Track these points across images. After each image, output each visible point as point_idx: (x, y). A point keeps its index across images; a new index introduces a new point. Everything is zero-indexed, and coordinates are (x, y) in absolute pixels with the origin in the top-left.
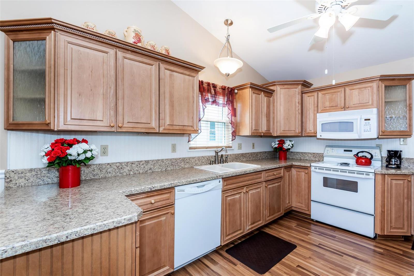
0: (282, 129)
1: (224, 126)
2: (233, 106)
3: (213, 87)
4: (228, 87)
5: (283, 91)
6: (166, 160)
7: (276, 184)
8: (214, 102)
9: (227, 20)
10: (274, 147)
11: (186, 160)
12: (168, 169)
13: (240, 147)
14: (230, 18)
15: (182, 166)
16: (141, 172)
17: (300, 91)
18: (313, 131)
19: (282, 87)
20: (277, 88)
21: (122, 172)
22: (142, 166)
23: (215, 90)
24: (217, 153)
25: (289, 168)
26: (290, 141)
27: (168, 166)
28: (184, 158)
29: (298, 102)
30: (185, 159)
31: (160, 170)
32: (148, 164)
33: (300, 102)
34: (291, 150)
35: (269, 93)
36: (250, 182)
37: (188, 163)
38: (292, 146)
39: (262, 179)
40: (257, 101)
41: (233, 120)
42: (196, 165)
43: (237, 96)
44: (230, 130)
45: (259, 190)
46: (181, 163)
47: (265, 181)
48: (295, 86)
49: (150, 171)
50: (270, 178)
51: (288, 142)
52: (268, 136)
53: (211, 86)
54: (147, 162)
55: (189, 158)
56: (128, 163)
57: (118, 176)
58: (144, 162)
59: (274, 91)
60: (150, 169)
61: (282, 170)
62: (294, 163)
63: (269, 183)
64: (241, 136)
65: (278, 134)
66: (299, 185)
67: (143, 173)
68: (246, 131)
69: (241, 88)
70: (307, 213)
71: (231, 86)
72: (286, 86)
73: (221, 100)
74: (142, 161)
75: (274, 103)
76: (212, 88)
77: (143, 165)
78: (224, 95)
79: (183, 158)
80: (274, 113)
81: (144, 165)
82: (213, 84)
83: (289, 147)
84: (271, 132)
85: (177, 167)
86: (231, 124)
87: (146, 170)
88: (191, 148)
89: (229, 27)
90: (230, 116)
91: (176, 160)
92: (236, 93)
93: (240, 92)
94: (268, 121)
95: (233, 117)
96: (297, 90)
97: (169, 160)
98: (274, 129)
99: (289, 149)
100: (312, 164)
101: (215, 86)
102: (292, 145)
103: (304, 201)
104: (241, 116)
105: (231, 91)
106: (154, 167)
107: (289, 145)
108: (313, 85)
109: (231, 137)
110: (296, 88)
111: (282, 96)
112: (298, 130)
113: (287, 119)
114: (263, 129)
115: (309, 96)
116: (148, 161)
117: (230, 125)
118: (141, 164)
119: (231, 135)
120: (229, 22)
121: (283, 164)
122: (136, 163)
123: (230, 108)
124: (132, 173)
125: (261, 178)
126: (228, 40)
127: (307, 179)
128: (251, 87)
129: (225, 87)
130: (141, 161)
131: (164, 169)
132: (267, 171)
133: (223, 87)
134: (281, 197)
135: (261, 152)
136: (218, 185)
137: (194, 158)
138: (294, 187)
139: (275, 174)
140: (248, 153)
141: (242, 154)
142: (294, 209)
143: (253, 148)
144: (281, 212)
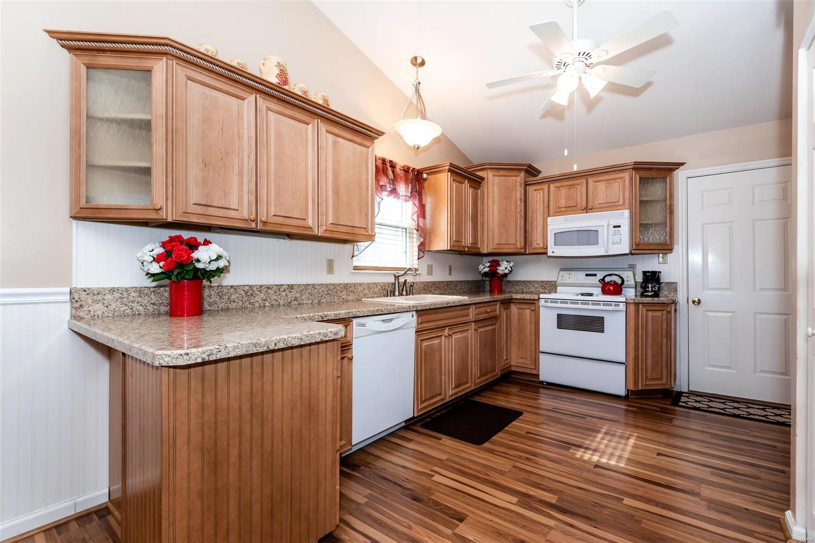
0: (496, 242)
1: (404, 234)
2: (420, 200)
3: (391, 166)
4: (414, 169)
5: (497, 179)
6: (320, 286)
7: (490, 328)
8: (394, 191)
9: (416, 58)
10: (482, 272)
11: (350, 287)
12: (322, 301)
13: (430, 271)
15: (344, 297)
16: (282, 302)
17: (523, 182)
18: (541, 245)
19: (496, 173)
20: (488, 175)
21: (252, 301)
22: (284, 294)
23: (393, 172)
24: (397, 277)
25: (507, 303)
26: (507, 261)
27: (322, 296)
28: (347, 284)
29: (521, 199)
30: (348, 286)
31: (310, 302)
32: (292, 291)
33: (523, 200)
34: (509, 278)
35: (477, 182)
36: (453, 320)
37: (352, 292)
38: (510, 270)
39: (471, 317)
40: (459, 194)
41: (421, 224)
42: (365, 296)
43: (426, 184)
44: (415, 240)
45: (466, 334)
46: (342, 292)
47: (474, 322)
48: (515, 173)
49: (295, 302)
50: (481, 317)
51: (505, 263)
52: (475, 253)
53: (388, 165)
54: (291, 287)
55: (355, 285)
56: (261, 286)
57: (247, 307)
58: (286, 287)
59: (483, 179)
60: (296, 299)
61: (498, 305)
62: (514, 296)
63: (479, 325)
64: (432, 251)
65: (490, 250)
66: (521, 331)
67: (284, 305)
68: (442, 242)
69: (433, 170)
70: (534, 372)
71: (418, 168)
72: (502, 173)
73: (402, 188)
74: (284, 285)
75: (483, 199)
76: (389, 168)
77: (284, 291)
78: (406, 182)
79: (344, 284)
80: (483, 215)
81: (287, 292)
82: (391, 161)
83: (507, 271)
84: (479, 246)
85: (336, 298)
86: (417, 230)
87: (289, 300)
88: (356, 268)
90: (415, 217)
91: (334, 287)
92: (426, 180)
93: (432, 177)
94: (475, 227)
95: (421, 220)
96: (518, 179)
97: (324, 286)
98: (483, 241)
99: (506, 275)
100: (541, 296)
101: (393, 166)
102: (511, 268)
103: (529, 354)
104: (434, 218)
105: (418, 174)
106: (301, 296)
107: (506, 268)
108: (541, 172)
109: (416, 253)
110: (517, 176)
111: (496, 188)
112: (520, 244)
113: (504, 226)
114: (468, 240)
115: (535, 190)
116: (292, 285)
117: (415, 231)
118: (281, 290)
119: (416, 249)
120: (419, 61)
121: (497, 297)
122: (274, 288)
123: (417, 204)
124: (267, 304)
125: (468, 315)
126: (417, 91)
127: (533, 319)
128: (450, 170)
129: (409, 168)
130: (281, 285)
131: (317, 301)
132: (478, 306)
133: (406, 168)
134: (497, 348)
135: (462, 282)
136: (410, 320)
137: (361, 285)
138: (515, 334)
139: (488, 310)
140: (443, 282)
141: (434, 283)
142: (513, 369)
143: (450, 274)
144: (497, 371)
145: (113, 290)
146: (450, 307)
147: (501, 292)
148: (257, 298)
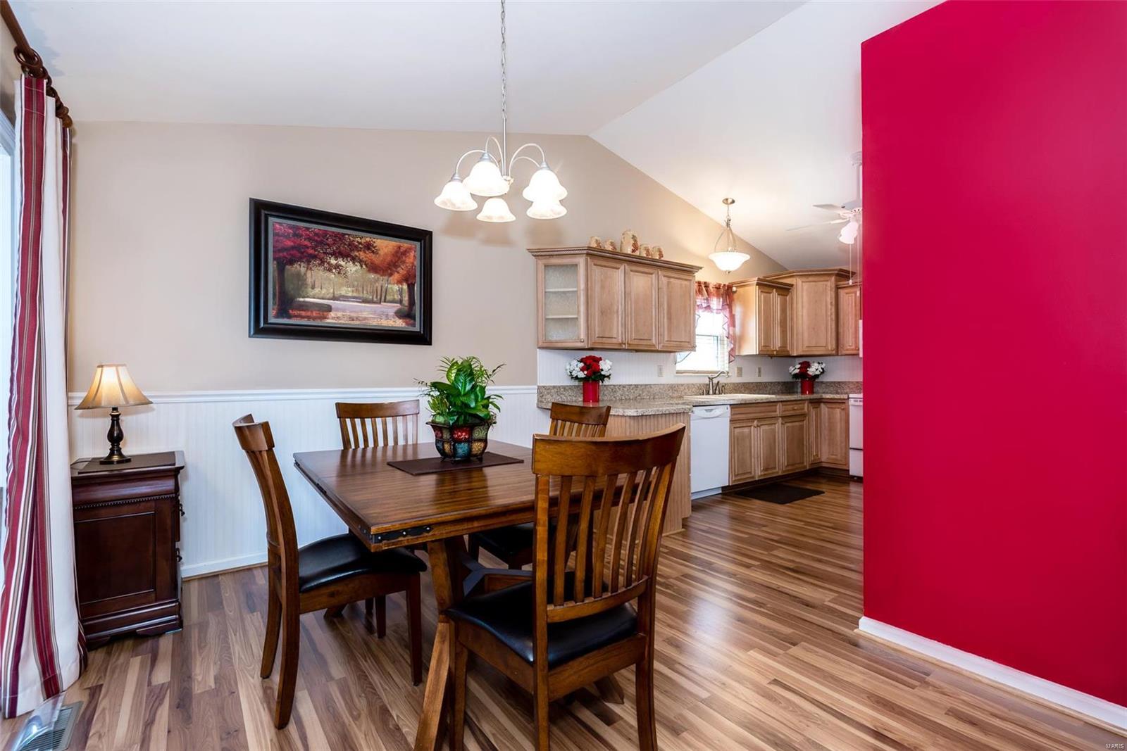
0: (806, 344)
1: (716, 341)
2: (731, 312)
3: (706, 287)
4: (724, 285)
5: (806, 286)
6: (654, 386)
7: (797, 424)
8: (708, 308)
9: (727, 200)
10: (793, 373)
11: (675, 387)
12: (656, 397)
13: (740, 371)
14: (731, 197)
15: (670, 394)
17: (834, 285)
18: (853, 347)
19: (806, 279)
20: (797, 282)
22: (632, 391)
23: (708, 291)
24: (711, 379)
25: (817, 403)
26: (819, 363)
29: (832, 303)
30: (673, 386)
31: (648, 397)
32: (637, 389)
33: (834, 304)
34: (820, 379)
35: (785, 290)
36: (762, 414)
37: (676, 391)
38: (821, 371)
39: (777, 413)
40: (767, 302)
41: (731, 333)
43: (735, 296)
44: (726, 346)
45: (773, 427)
46: (669, 391)
47: (781, 417)
48: (826, 278)
49: (639, 397)
50: (788, 413)
51: (816, 364)
52: (783, 356)
53: (703, 285)
55: (678, 385)
56: (620, 386)
59: (792, 286)
60: (640, 395)
61: (806, 405)
62: (825, 396)
63: (787, 420)
64: (741, 356)
65: (800, 353)
66: (831, 429)
67: (633, 399)
68: (751, 347)
69: (741, 284)
70: (845, 467)
71: (727, 284)
72: (811, 278)
73: (715, 303)
74: (632, 385)
75: (792, 304)
76: (704, 289)
77: (633, 389)
78: (718, 296)
79: (670, 384)
83: (818, 373)
84: (788, 349)
86: (728, 338)
87: (636, 395)
88: (678, 372)
89: (730, 206)
90: (726, 327)
91: (663, 387)
92: (735, 292)
93: (741, 290)
94: (784, 332)
95: (731, 328)
96: (829, 283)
97: (657, 385)
98: (792, 345)
99: (817, 376)
100: (851, 396)
102: (822, 368)
103: (839, 450)
104: (743, 326)
105: (728, 289)
107: (817, 370)
108: (855, 273)
109: (727, 358)
110: (828, 281)
111: (805, 293)
112: (831, 346)
113: (814, 329)
114: (777, 344)
115: (847, 294)
117: (726, 339)
119: (727, 354)
120: (730, 201)
121: (808, 396)
122: (627, 387)
123: (728, 315)
124: (623, 398)
125: (775, 411)
126: (728, 225)
127: (844, 417)
128: (758, 284)
129: (720, 285)
131: (652, 397)
132: (784, 403)
133: (717, 286)
134: (805, 443)
135: (771, 383)
136: (725, 412)
137: (682, 385)
138: (825, 432)
139: (796, 408)
140: (752, 383)
141: (744, 384)
142: (824, 465)
143: (759, 376)
144: (805, 464)
145: (554, 387)
146: (758, 403)
147: (812, 392)
148: (618, 394)
